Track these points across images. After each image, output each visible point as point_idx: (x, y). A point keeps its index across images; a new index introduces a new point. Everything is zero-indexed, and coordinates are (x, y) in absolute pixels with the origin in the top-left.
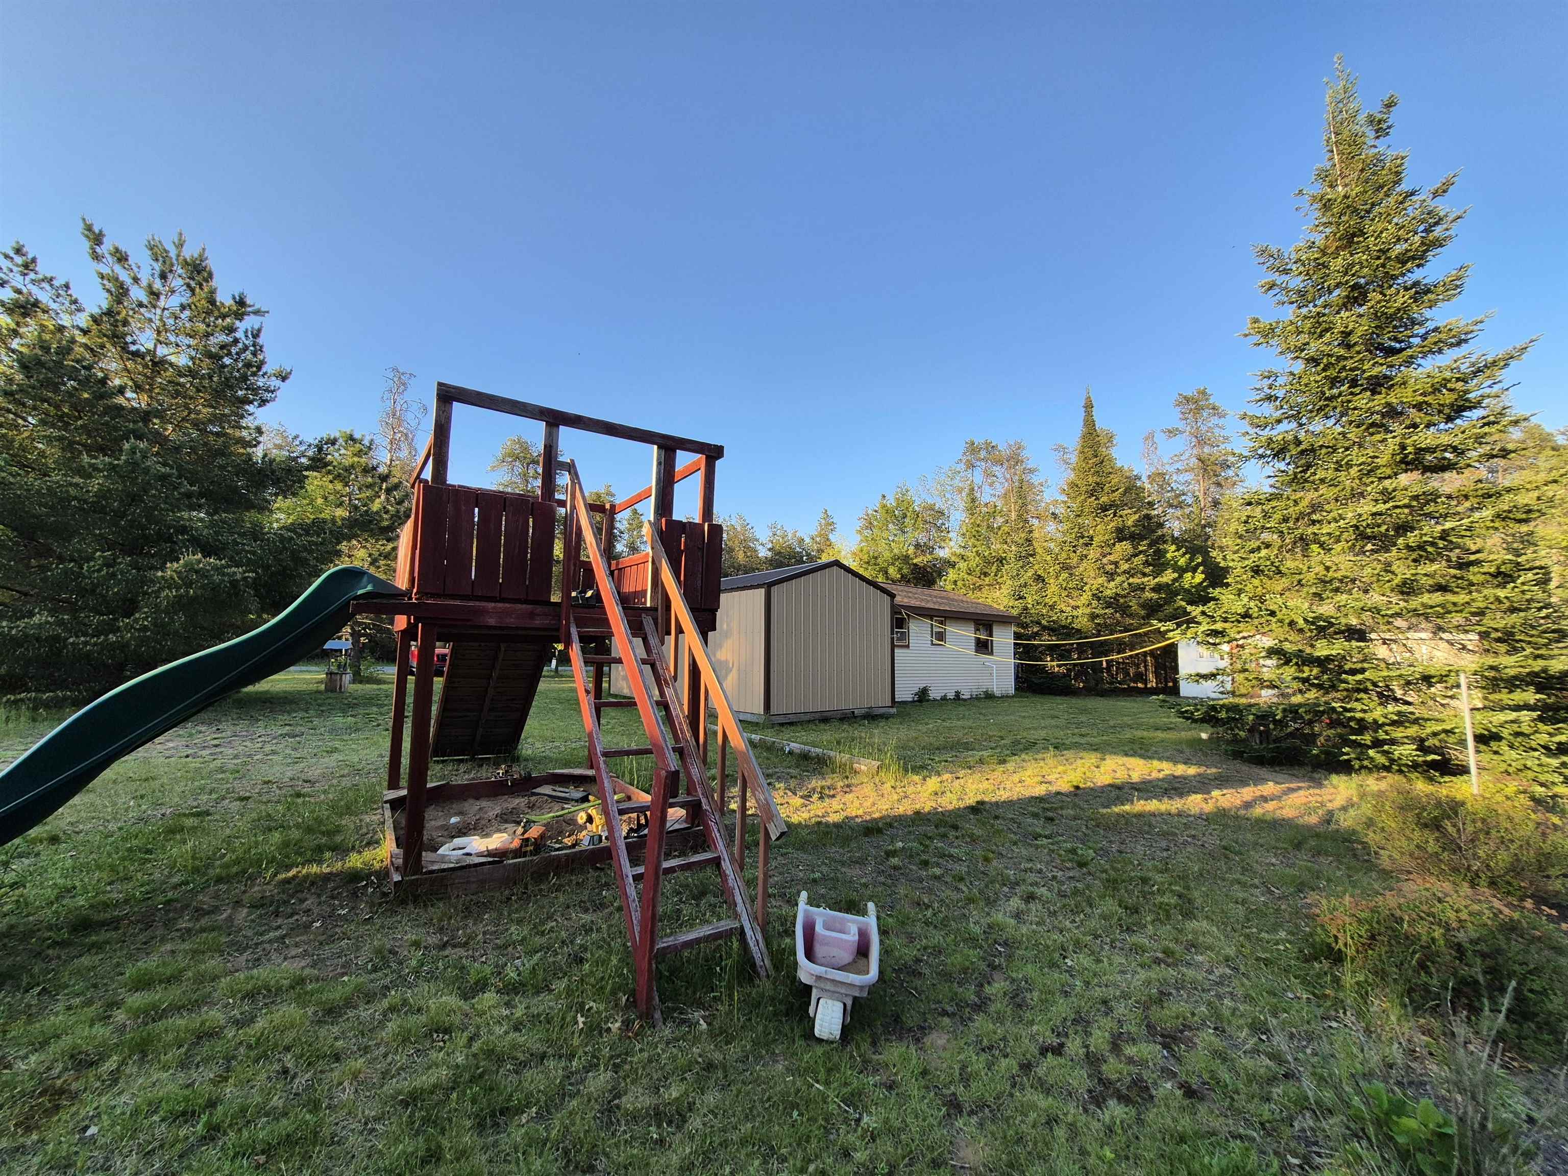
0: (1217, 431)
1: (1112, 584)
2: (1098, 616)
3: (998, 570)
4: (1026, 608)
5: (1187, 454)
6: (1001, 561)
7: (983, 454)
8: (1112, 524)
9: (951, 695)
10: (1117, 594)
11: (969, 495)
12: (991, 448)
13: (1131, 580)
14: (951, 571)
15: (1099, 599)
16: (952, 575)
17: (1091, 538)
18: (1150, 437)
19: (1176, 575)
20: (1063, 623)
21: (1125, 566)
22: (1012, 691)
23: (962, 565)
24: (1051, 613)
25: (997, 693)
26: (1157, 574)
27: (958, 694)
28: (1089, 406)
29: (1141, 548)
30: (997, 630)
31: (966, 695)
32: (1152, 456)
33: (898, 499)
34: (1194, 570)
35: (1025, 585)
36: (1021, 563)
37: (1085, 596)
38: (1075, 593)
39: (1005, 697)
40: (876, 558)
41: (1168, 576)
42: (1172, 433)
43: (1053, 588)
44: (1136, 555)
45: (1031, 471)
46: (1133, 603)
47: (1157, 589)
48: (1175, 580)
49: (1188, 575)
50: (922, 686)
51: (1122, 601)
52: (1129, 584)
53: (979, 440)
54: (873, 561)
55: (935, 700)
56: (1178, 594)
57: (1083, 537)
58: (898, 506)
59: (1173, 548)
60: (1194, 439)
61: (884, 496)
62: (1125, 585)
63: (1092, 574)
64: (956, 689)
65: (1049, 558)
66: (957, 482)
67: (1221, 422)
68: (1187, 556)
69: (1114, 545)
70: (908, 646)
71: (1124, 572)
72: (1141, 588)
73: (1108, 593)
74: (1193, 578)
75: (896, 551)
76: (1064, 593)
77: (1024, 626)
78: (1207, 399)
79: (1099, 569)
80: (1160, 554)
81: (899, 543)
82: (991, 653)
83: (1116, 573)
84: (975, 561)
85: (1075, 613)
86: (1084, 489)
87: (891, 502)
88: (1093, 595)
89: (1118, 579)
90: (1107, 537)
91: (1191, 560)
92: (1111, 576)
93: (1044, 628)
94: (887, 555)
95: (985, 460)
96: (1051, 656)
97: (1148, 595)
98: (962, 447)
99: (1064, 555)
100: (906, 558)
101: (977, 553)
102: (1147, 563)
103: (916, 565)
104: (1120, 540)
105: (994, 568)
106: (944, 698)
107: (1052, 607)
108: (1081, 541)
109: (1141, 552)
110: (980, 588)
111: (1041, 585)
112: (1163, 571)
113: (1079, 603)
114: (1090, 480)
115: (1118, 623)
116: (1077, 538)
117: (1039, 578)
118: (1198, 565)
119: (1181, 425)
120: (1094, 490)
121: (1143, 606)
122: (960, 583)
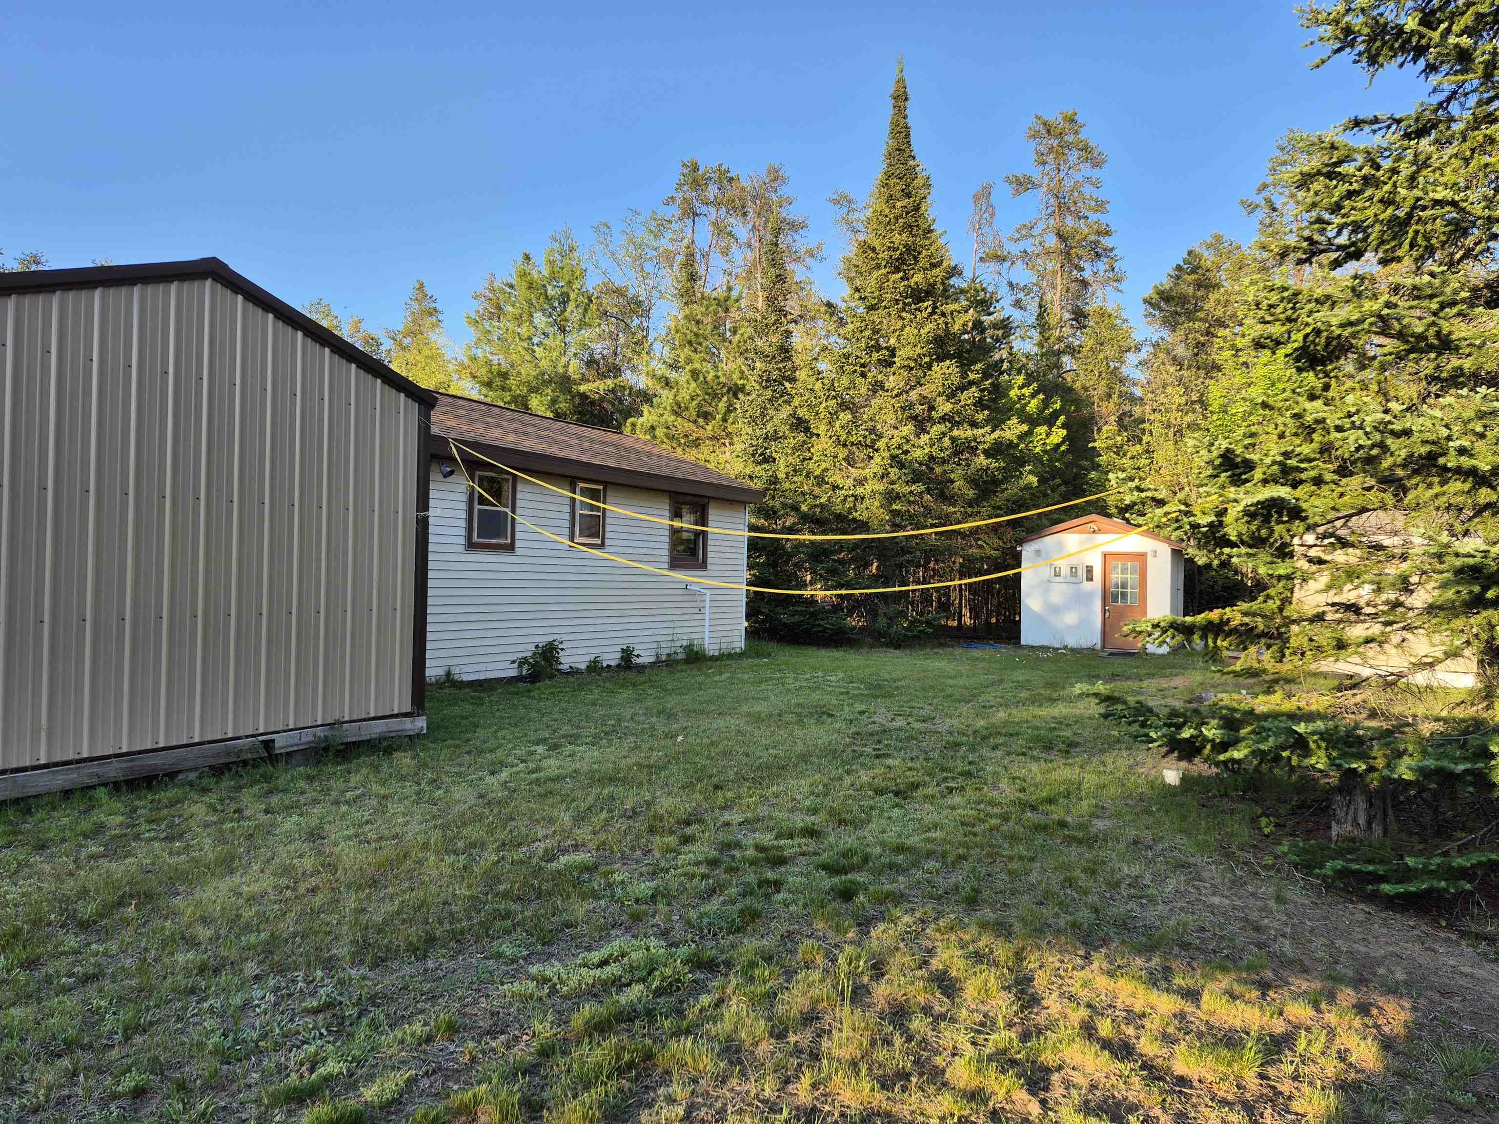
0: (1088, 190)
1: (925, 438)
2: (898, 497)
3: (730, 409)
4: (774, 481)
5: (1041, 226)
6: (736, 391)
7: (712, 191)
8: (931, 326)
9: (612, 658)
10: (932, 458)
11: (684, 265)
12: (726, 179)
13: (955, 433)
14: (645, 408)
15: (901, 465)
16: (648, 416)
17: (893, 352)
18: (983, 196)
19: (1025, 427)
20: (838, 509)
21: (945, 407)
22: (739, 644)
23: (666, 396)
24: (817, 491)
25: (711, 648)
26: (996, 423)
27: (627, 654)
28: (901, 97)
29: (972, 376)
30: (713, 514)
31: (645, 657)
32: (986, 229)
33: (552, 263)
34: (1050, 422)
35: (775, 437)
36: (769, 393)
37: (877, 459)
38: (860, 454)
39: (726, 658)
40: (505, 375)
41: (1013, 429)
42: (1023, 184)
43: (822, 444)
44: (962, 388)
45: (794, 226)
46: (957, 475)
47: (997, 450)
48: (1021, 437)
49: (1042, 430)
50: (543, 640)
51: (938, 470)
52: (953, 440)
53: (707, 164)
54: (498, 382)
55: (574, 672)
56: (1027, 462)
57: (878, 348)
58: (553, 277)
59: (1020, 379)
60: (1052, 201)
61: (527, 258)
62: (947, 441)
63: (891, 419)
64: (625, 642)
65: (818, 385)
66: (665, 243)
67: (1096, 173)
68: (1041, 396)
69: (929, 367)
70: (510, 548)
71: (943, 419)
72: (969, 448)
73: (918, 454)
74: (1048, 435)
75: (544, 364)
76: (843, 453)
77: (770, 514)
78: (1076, 133)
79: (903, 409)
80: (999, 391)
81: (551, 350)
82: (703, 565)
83: (930, 418)
84: (688, 389)
85: (860, 490)
86: (886, 255)
87: (541, 270)
88: (893, 457)
89: (936, 430)
90: (919, 350)
91: (1046, 404)
92: (921, 424)
93: (805, 518)
94: (527, 371)
95: (717, 204)
96: (814, 572)
97: (982, 460)
98: (676, 173)
99: (845, 381)
100: (564, 382)
101: (695, 374)
102: (980, 404)
103: (584, 396)
104: (941, 359)
105: (722, 405)
106: (595, 667)
107: (821, 480)
108: (875, 356)
109: (971, 383)
110: (696, 444)
111: (802, 437)
112: (1003, 422)
113: (868, 472)
114: (897, 238)
115: (928, 510)
116: (870, 349)
117: (800, 425)
118: (1055, 415)
119: (1036, 173)
120: (901, 260)
121: (973, 482)
122: (660, 432)
